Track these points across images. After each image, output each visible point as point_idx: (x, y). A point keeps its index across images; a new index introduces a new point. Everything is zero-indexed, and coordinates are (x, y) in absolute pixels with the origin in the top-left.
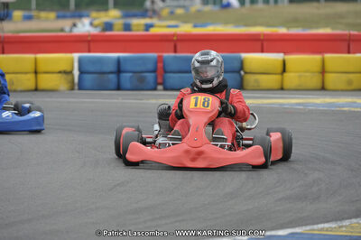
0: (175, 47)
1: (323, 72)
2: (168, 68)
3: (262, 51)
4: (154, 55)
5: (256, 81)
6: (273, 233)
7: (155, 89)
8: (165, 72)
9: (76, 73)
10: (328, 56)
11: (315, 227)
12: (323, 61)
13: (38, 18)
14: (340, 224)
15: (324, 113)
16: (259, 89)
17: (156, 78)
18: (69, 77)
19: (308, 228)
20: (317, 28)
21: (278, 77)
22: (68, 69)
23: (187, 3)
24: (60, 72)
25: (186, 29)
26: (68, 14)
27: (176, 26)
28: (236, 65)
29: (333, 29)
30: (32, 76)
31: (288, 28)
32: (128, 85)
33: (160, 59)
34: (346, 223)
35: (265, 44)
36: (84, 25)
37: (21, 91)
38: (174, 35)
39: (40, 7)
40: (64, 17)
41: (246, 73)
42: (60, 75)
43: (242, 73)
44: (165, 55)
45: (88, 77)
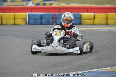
1: (107, 19)
2: (57, 18)
3: (87, 12)
5: (86, 22)
6: (90, 71)
7: (53, 24)
8: (56, 19)
9: (27, 19)
10: (108, 14)
11: (104, 69)
12: (107, 15)
14: (111, 68)
15: (107, 32)
16: (86, 24)
17: (53, 21)
18: (25, 20)
19: (101, 69)
20: (105, 5)
21: (92, 21)
22: (25, 18)
24: (22, 19)
25: (63, 5)
27: (60, 4)
28: (79, 17)
29: (110, 5)
30: (13, 20)
31: (96, 5)
32: (44, 23)
33: (54, 15)
34: (114, 67)
35: (88, 10)
36: (30, 4)
37: (10, 25)
38: (59, 7)
40: (24, 1)
41: (82, 19)
42: (22, 20)
43: (81, 19)
44: (56, 13)
45: (31, 20)
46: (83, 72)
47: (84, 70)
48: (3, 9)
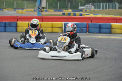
0: (92, 21)
4: (86, 23)
5: (115, 31)
7: (86, 33)
8: (89, 28)
9: (64, 28)
13: (49, 11)
17: (86, 29)
18: (62, 29)
22: (61, 27)
23: (90, 8)
24: (59, 27)
25: (92, 15)
26: (57, 10)
27: (89, 15)
28: (109, 26)
30: (51, 28)
37: (48, 32)
39: (49, 8)
40: (56, 11)
41: (112, 29)
44: (89, 23)
48: (41, 18)
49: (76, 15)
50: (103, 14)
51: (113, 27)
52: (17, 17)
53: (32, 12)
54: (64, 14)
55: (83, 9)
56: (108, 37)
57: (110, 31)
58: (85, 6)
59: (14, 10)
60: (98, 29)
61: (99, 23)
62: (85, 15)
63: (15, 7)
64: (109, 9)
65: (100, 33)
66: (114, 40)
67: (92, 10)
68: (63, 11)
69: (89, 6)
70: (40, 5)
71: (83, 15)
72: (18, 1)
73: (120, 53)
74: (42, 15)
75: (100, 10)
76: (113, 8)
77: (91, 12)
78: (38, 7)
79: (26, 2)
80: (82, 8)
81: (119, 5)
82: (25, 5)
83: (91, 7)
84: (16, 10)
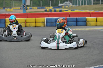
0: (69, 16)
3: (91, 17)
5: (90, 24)
13: (33, 9)
18: (44, 23)
21: (95, 23)
22: (43, 21)
23: (68, 5)
24: (41, 22)
25: (70, 11)
26: (40, 7)
27: (67, 11)
28: (85, 20)
30: (35, 23)
37: (32, 27)
39: (33, 6)
40: (39, 8)
41: (87, 22)
44: (67, 18)
45: (48, 23)
46: (99, 66)
47: (99, 65)
48: (26, 15)
49: (57, 11)
50: (79, 9)
51: (88, 20)
52: (6, 14)
53: (18, 9)
54: (46, 11)
55: (63, 6)
56: (84, 29)
57: (85, 24)
58: (64, 3)
59: (3, 9)
60: (75, 22)
61: (76, 18)
62: (64, 11)
63: (4, 6)
64: (85, 5)
65: (77, 26)
66: (89, 31)
67: (70, 6)
68: (45, 8)
69: (67, 3)
70: (25, 4)
71: (62, 11)
72: (7, 1)
73: (94, 42)
74: (27, 12)
75: (77, 6)
76: (88, 4)
77: (69, 8)
78: (23, 5)
79: (13, 2)
80: (61, 5)
81: (93, 1)
82: (12, 4)
83: (70, 4)
84: (5, 9)
